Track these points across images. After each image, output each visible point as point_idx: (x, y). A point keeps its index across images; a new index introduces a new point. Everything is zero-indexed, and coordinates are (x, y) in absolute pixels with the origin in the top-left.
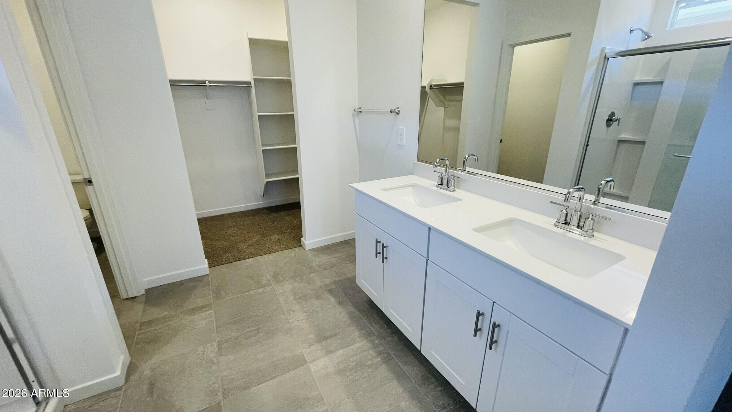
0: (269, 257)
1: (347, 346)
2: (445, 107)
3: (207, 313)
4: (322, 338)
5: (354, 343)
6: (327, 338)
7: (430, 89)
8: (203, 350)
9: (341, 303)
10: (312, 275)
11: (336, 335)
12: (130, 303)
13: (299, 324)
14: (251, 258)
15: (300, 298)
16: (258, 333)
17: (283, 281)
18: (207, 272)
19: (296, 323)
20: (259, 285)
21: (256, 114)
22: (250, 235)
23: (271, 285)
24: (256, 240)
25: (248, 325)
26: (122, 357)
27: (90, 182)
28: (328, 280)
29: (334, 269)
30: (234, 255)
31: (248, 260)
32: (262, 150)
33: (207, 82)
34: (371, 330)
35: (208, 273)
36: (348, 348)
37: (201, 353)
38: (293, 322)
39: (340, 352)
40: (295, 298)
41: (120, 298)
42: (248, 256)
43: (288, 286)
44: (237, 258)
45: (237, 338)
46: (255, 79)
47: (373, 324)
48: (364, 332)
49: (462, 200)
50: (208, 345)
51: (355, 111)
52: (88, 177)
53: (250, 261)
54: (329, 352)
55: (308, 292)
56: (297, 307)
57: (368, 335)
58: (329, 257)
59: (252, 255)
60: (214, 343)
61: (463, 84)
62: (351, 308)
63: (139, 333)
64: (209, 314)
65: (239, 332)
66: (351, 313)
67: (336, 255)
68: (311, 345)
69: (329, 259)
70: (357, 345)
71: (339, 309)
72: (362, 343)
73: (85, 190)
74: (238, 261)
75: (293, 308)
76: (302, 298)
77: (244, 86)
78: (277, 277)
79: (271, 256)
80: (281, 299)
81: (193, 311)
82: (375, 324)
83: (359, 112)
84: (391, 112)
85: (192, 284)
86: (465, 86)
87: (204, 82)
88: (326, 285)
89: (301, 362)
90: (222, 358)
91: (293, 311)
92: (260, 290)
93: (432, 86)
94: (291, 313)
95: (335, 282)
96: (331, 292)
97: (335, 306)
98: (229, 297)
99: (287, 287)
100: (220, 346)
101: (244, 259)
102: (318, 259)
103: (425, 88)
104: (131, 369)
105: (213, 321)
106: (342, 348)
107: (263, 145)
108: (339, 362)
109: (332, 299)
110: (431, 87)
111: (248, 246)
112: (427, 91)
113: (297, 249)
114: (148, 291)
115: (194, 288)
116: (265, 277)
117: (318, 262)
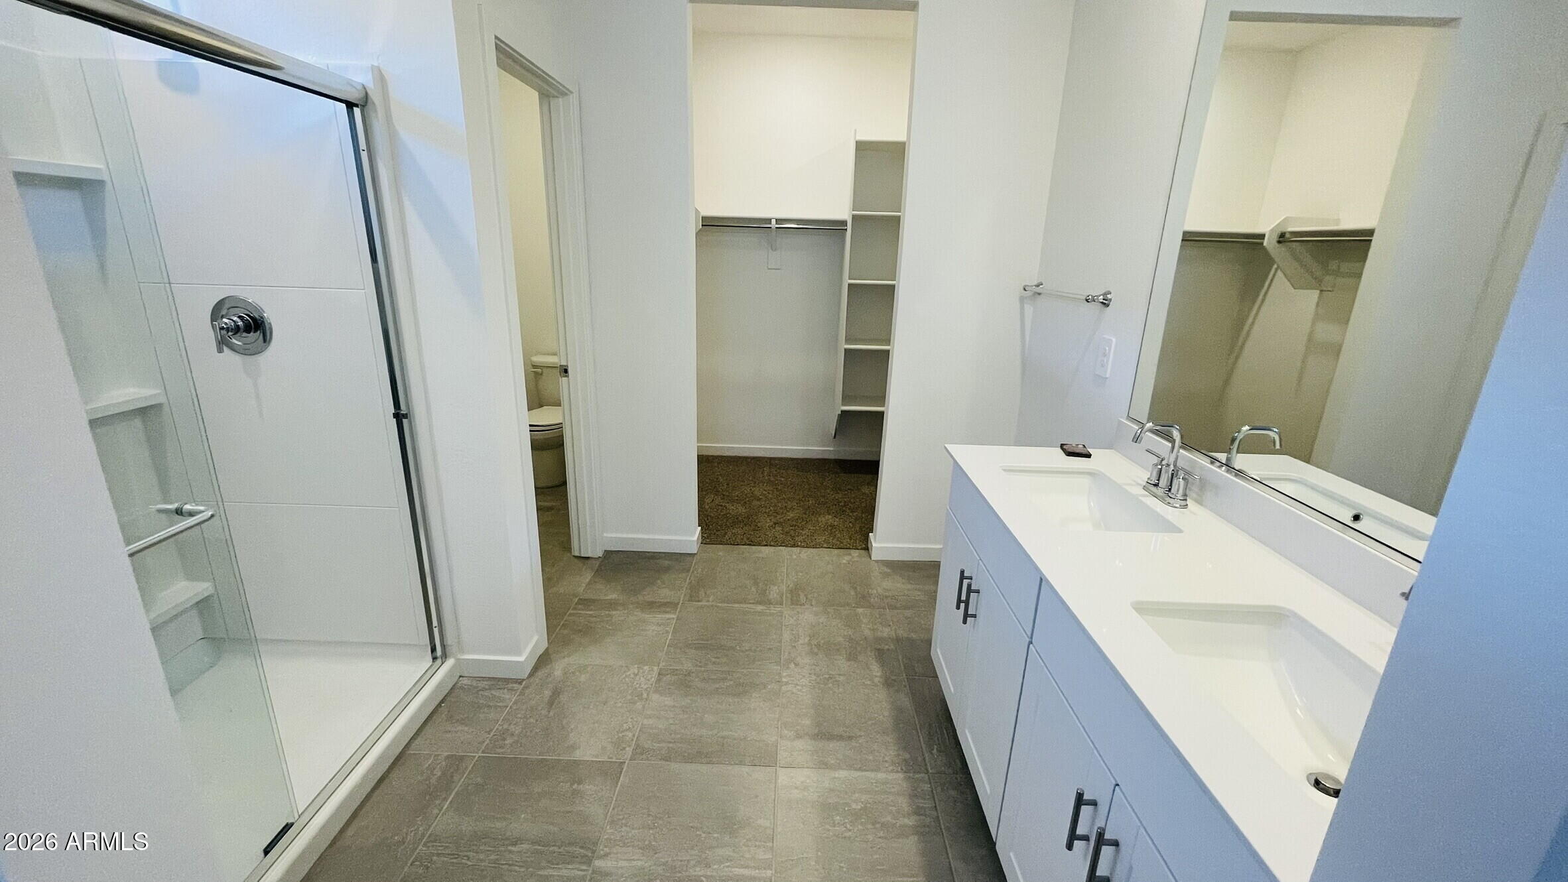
0: (800, 553)
1: (860, 769)
2: (1321, 291)
3: (668, 616)
4: (823, 734)
5: (877, 770)
6: (831, 737)
7: (1279, 242)
8: (636, 672)
9: (888, 683)
10: (860, 610)
11: (850, 738)
12: (579, 563)
13: (794, 691)
14: (771, 546)
15: (818, 646)
16: (724, 679)
17: (803, 604)
18: (694, 549)
19: (790, 687)
20: (764, 600)
21: (847, 281)
22: (789, 505)
23: (781, 604)
24: (793, 517)
25: (713, 660)
26: (535, 638)
27: (566, 371)
28: (887, 630)
29: (908, 613)
30: (745, 533)
31: (763, 548)
32: (844, 350)
33: (774, 221)
34: (924, 759)
35: (696, 552)
36: (859, 773)
37: (632, 676)
38: (787, 683)
39: (842, 774)
40: (810, 643)
41: (571, 552)
42: (767, 542)
43: (808, 616)
44: (748, 539)
45: (689, 673)
46: (854, 217)
47: (935, 750)
48: (907, 756)
49: (1180, 531)
50: (646, 668)
51: (1025, 290)
52: (565, 364)
53: (766, 551)
54: (823, 765)
55: (839, 640)
56: (806, 660)
57: (911, 766)
58: (909, 586)
59: (776, 543)
60: (655, 668)
61: (1371, 232)
62: (905, 701)
63: (572, 612)
64: (668, 619)
65: (697, 665)
66: (899, 711)
67: (927, 588)
68: (799, 737)
69: (909, 590)
70: (881, 776)
71: (882, 694)
72: (891, 776)
73: (559, 382)
74: (748, 545)
75: (799, 659)
76: (823, 647)
77: (837, 227)
78: (796, 596)
79: (805, 552)
80: (786, 636)
81: (651, 606)
82: (939, 751)
83: (1033, 292)
84: (1087, 300)
85: (667, 563)
86: (1376, 240)
87: (769, 221)
88: (879, 640)
89: (767, 759)
90: (655, 697)
91: (796, 665)
92: (760, 608)
93: (1287, 236)
94: (792, 666)
95: (898, 640)
96: (880, 655)
97: (876, 685)
98: (708, 601)
99: (806, 617)
100: (661, 676)
101: (759, 545)
102: (887, 584)
103: (1264, 239)
104: (543, 660)
105: (669, 632)
106: (851, 767)
107: (848, 341)
108: (832, 790)
109: (876, 670)
110: (1282, 238)
111: (775, 524)
112: (1268, 247)
113: (855, 553)
114: (608, 554)
115: (667, 569)
116: (776, 587)
117: (884, 589)
